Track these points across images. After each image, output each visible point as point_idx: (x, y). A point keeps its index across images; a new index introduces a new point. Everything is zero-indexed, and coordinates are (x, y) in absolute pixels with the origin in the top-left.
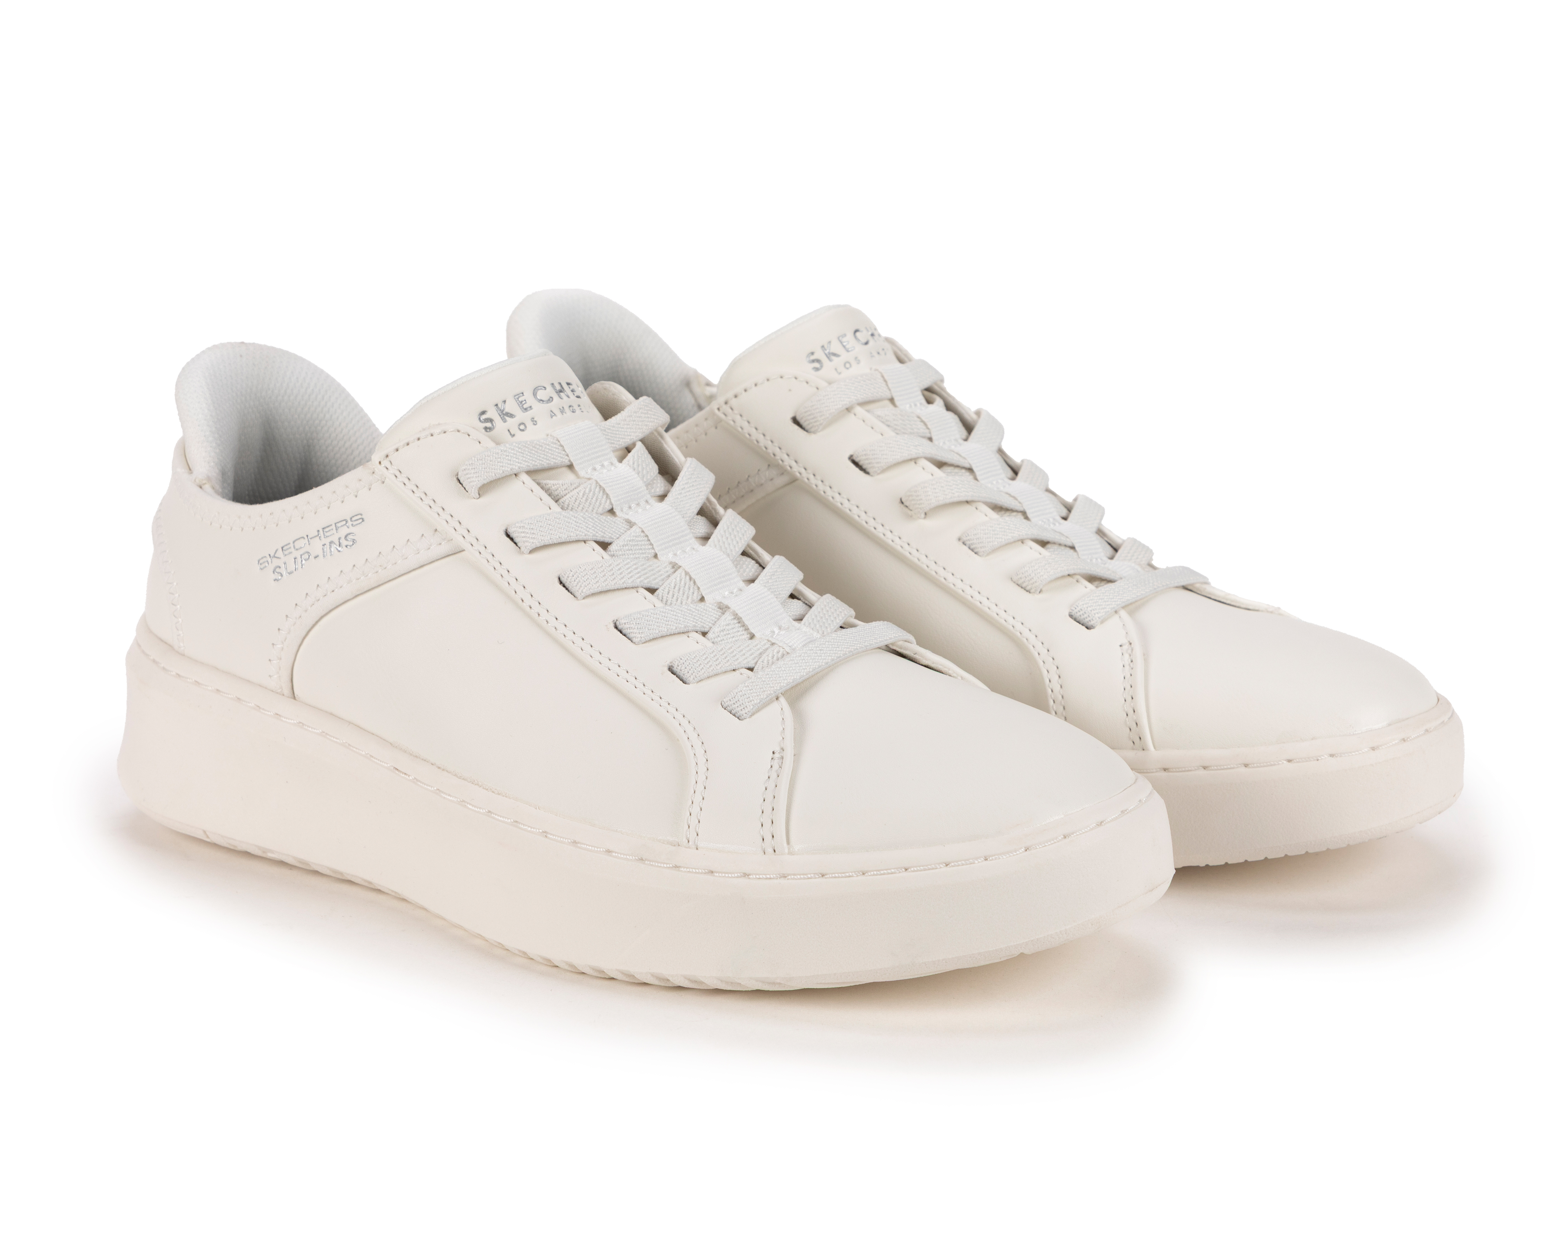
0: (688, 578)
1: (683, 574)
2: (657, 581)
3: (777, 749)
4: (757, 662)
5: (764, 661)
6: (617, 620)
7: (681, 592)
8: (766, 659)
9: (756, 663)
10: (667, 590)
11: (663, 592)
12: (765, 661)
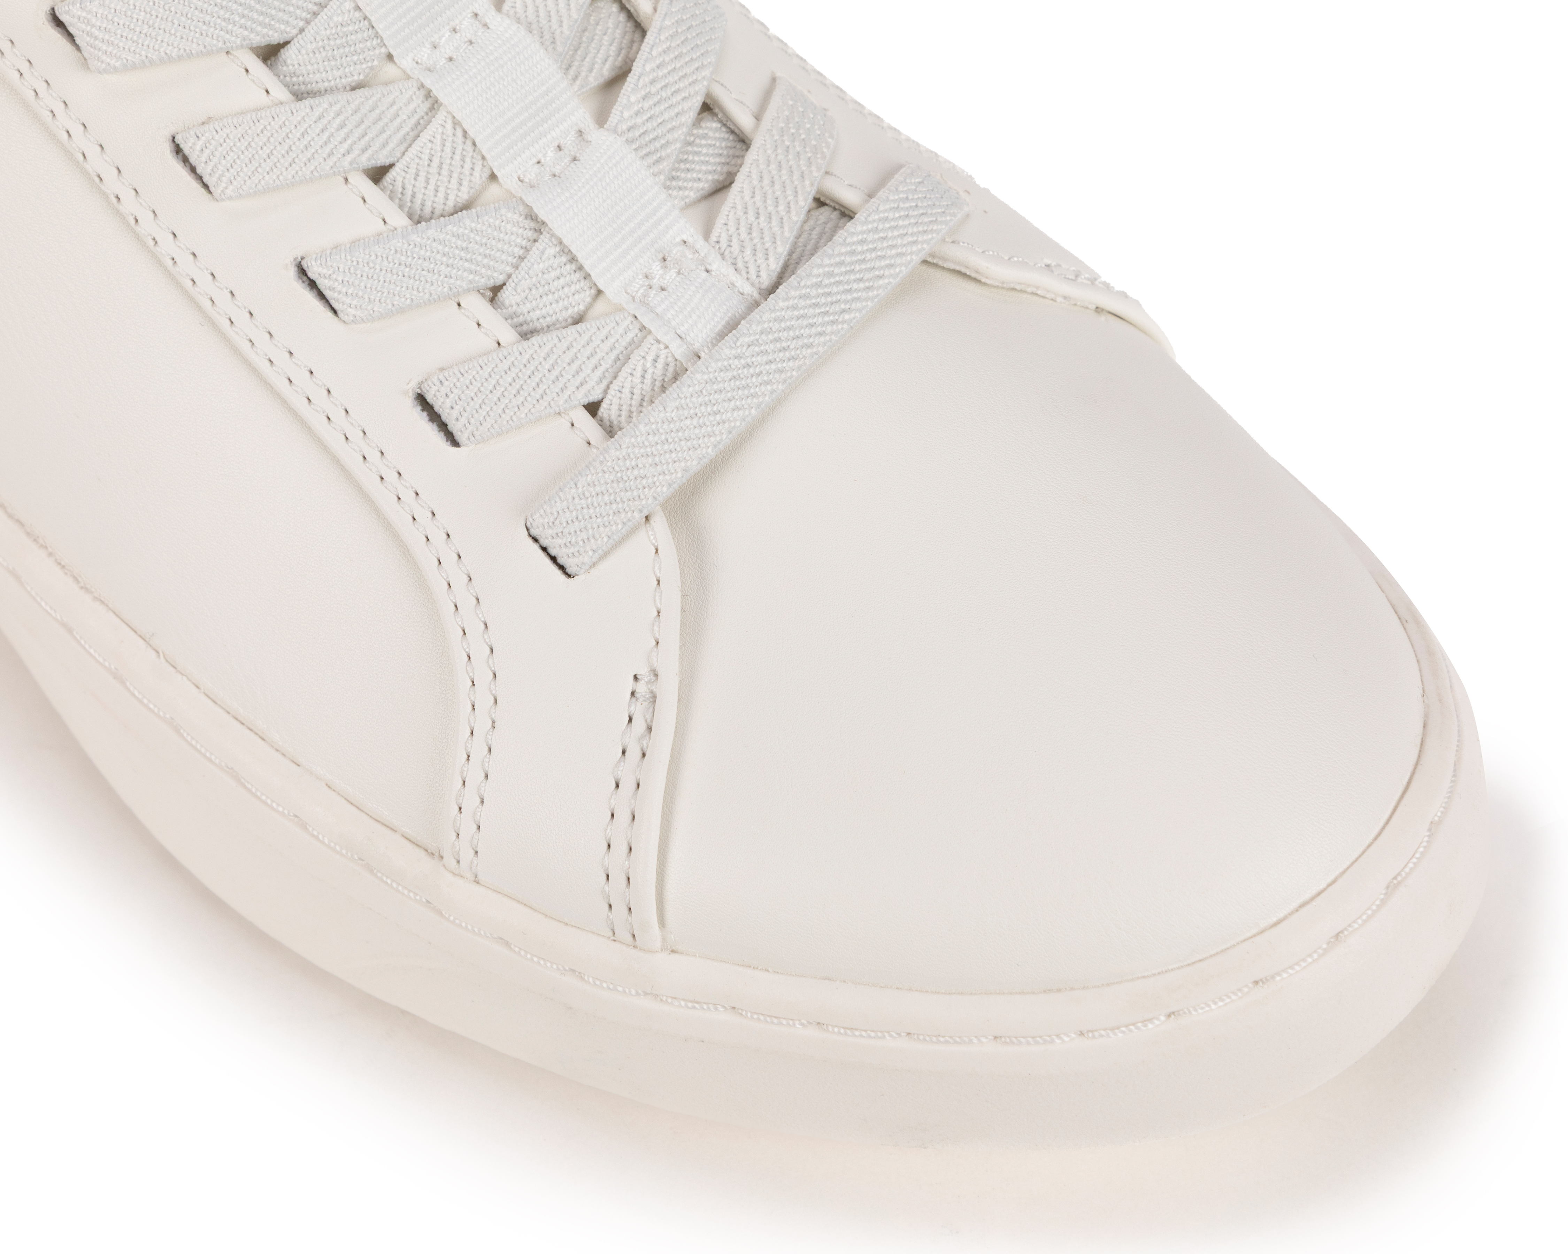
0: (459, 133)
1: (449, 125)
2: (391, 145)
3: (643, 671)
4: (608, 387)
5: (624, 390)
6: (302, 258)
7: (445, 172)
8: (628, 385)
9: (606, 392)
10: (412, 171)
11: (403, 174)
12: (626, 391)
